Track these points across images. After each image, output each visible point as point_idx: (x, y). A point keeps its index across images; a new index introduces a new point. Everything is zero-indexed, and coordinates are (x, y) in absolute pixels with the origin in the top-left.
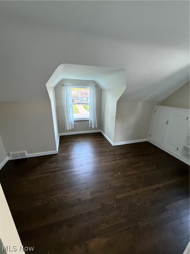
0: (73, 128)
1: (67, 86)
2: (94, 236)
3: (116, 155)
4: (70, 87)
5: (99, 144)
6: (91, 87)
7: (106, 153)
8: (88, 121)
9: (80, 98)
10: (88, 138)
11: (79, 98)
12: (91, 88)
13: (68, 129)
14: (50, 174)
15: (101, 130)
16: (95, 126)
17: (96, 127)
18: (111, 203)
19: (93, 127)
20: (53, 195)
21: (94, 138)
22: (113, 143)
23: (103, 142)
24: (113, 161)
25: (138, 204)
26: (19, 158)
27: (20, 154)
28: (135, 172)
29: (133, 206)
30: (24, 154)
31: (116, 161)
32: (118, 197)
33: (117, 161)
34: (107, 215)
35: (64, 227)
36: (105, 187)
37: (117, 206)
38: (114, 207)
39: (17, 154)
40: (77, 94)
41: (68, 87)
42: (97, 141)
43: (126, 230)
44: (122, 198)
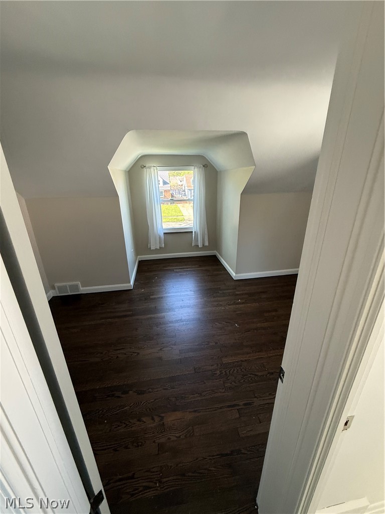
0: (163, 246)
1: (150, 167)
2: (175, 409)
3: (237, 295)
4: (156, 170)
5: (209, 276)
6: (196, 167)
7: (219, 292)
8: (191, 233)
9: (186, 191)
10: (189, 265)
11: (184, 191)
12: (196, 170)
13: (153, 248)
14: (117, 320)
15: (215, 251)
16: (203, 243)
17: (206, 245)
18: (213, 367)
19: (200, 245)
20: (119, 350)
21: (200, 266)
22: (234, 274)
23: (218, 272)
24: (229, 305)
25: (260, 374)
26: (70, 294)
27: (70, 286)
28: (266, 324)
29: (249, 375)
30: (76, 287)
31: (235, 306)
32: (225, 360)
33: (238, 306)
34: (203, 383)
35: (131, 392)
36: (207, 344)
37: (222, 373)
38: (216, 374)
39: (66, 286)
40: (181, 183)
41: (152, 170)
42: (207, 270)
43: (229, 407)
44: (233, 363)
